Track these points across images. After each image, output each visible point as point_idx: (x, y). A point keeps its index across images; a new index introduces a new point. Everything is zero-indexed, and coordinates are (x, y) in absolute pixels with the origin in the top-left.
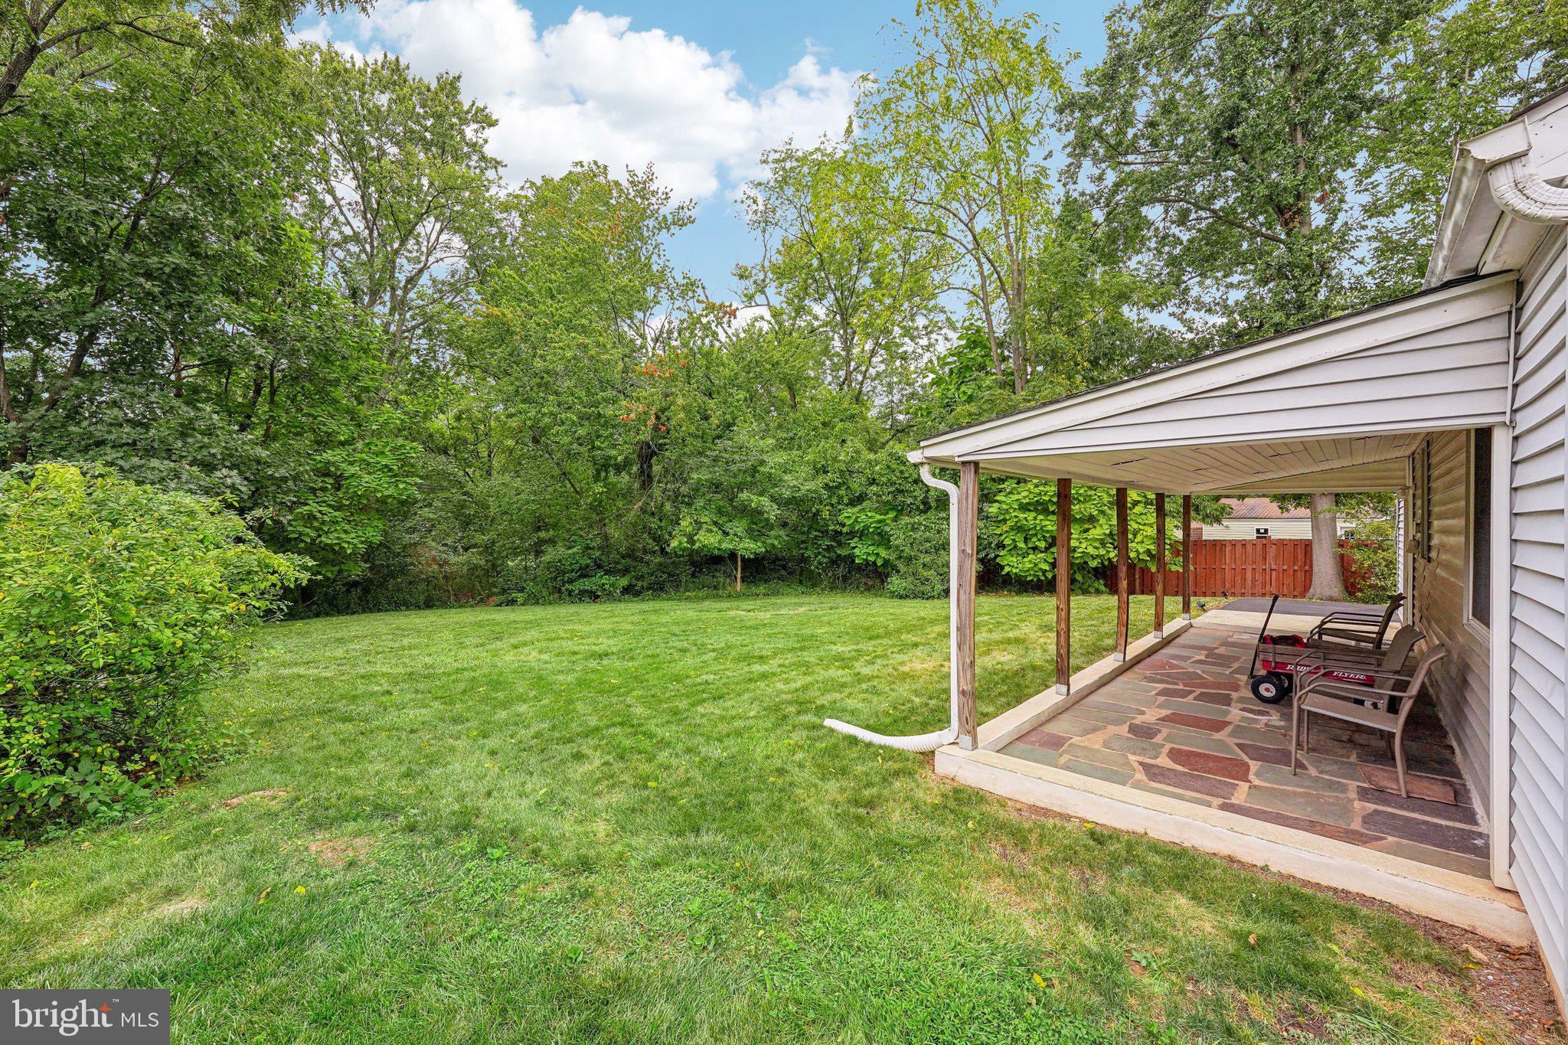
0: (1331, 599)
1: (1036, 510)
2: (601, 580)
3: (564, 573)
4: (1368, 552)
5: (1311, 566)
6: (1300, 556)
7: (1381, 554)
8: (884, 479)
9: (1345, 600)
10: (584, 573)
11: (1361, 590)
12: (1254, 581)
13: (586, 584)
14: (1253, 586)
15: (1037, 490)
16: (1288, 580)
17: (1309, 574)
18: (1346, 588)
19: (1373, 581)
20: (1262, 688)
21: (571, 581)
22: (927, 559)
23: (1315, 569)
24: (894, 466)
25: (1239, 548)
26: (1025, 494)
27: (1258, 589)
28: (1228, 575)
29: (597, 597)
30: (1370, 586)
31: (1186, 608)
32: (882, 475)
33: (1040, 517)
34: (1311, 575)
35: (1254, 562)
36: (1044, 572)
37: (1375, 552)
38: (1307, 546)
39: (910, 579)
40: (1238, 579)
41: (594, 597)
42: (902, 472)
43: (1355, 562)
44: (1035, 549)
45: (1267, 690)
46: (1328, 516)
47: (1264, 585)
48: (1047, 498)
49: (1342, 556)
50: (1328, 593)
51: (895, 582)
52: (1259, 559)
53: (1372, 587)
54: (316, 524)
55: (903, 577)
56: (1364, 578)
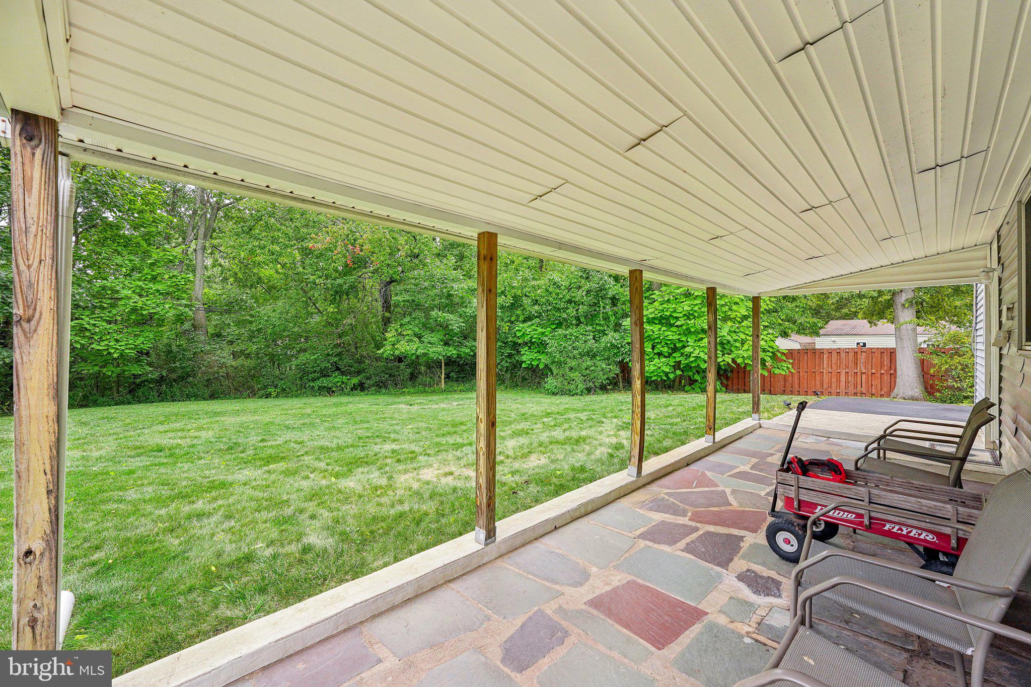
0: (913, 399)
1: (660, 323)
2: (336, 379)
3: (308, 373)
4: (946, 358)
5: (895, 370)
6: (886, 362)
7: (957, 359)
8: (543, 300)
9: (925, 400)
10: (324, 374)
11: (938, 391)
12: (847, 382)
13: (324, 382)
14: (847, 387)
15: (661, 308)
16: (876, 382)
17: (893, 376)
18: (926, 388)
19: (950, 382)
20: (781, 537)
21: (314, 380)
22: (573, 363)
23: (899, 373)
24: (551, 290)
25: (834, 355)
26: (652, 310)
27: (851, 389)
28: (826, 378)
29: (333, 392)
30: (948, 387)
31: (756, 407)
32: (542, 297)
33: (664, 328)
34: (895, 377)
35: (847, 367)
36: (667, 374)
37: (951, 357)
38: (892, 353)
39: (561, 379)
40: (834, 380)
41: (330, 391)
42: (557, 294)
43: (934, 366)
44: (660, 354)
45: (787, 541)
46: (910, 327)
47: (855, 386)
48: (668, 314)
49: (922, 362)
50: (910, 393)
51: (551, 382)
52: (851, 364)
53: (952, 388)
54: (87, 334)
55: (555, 377)
56: (940, 380)
